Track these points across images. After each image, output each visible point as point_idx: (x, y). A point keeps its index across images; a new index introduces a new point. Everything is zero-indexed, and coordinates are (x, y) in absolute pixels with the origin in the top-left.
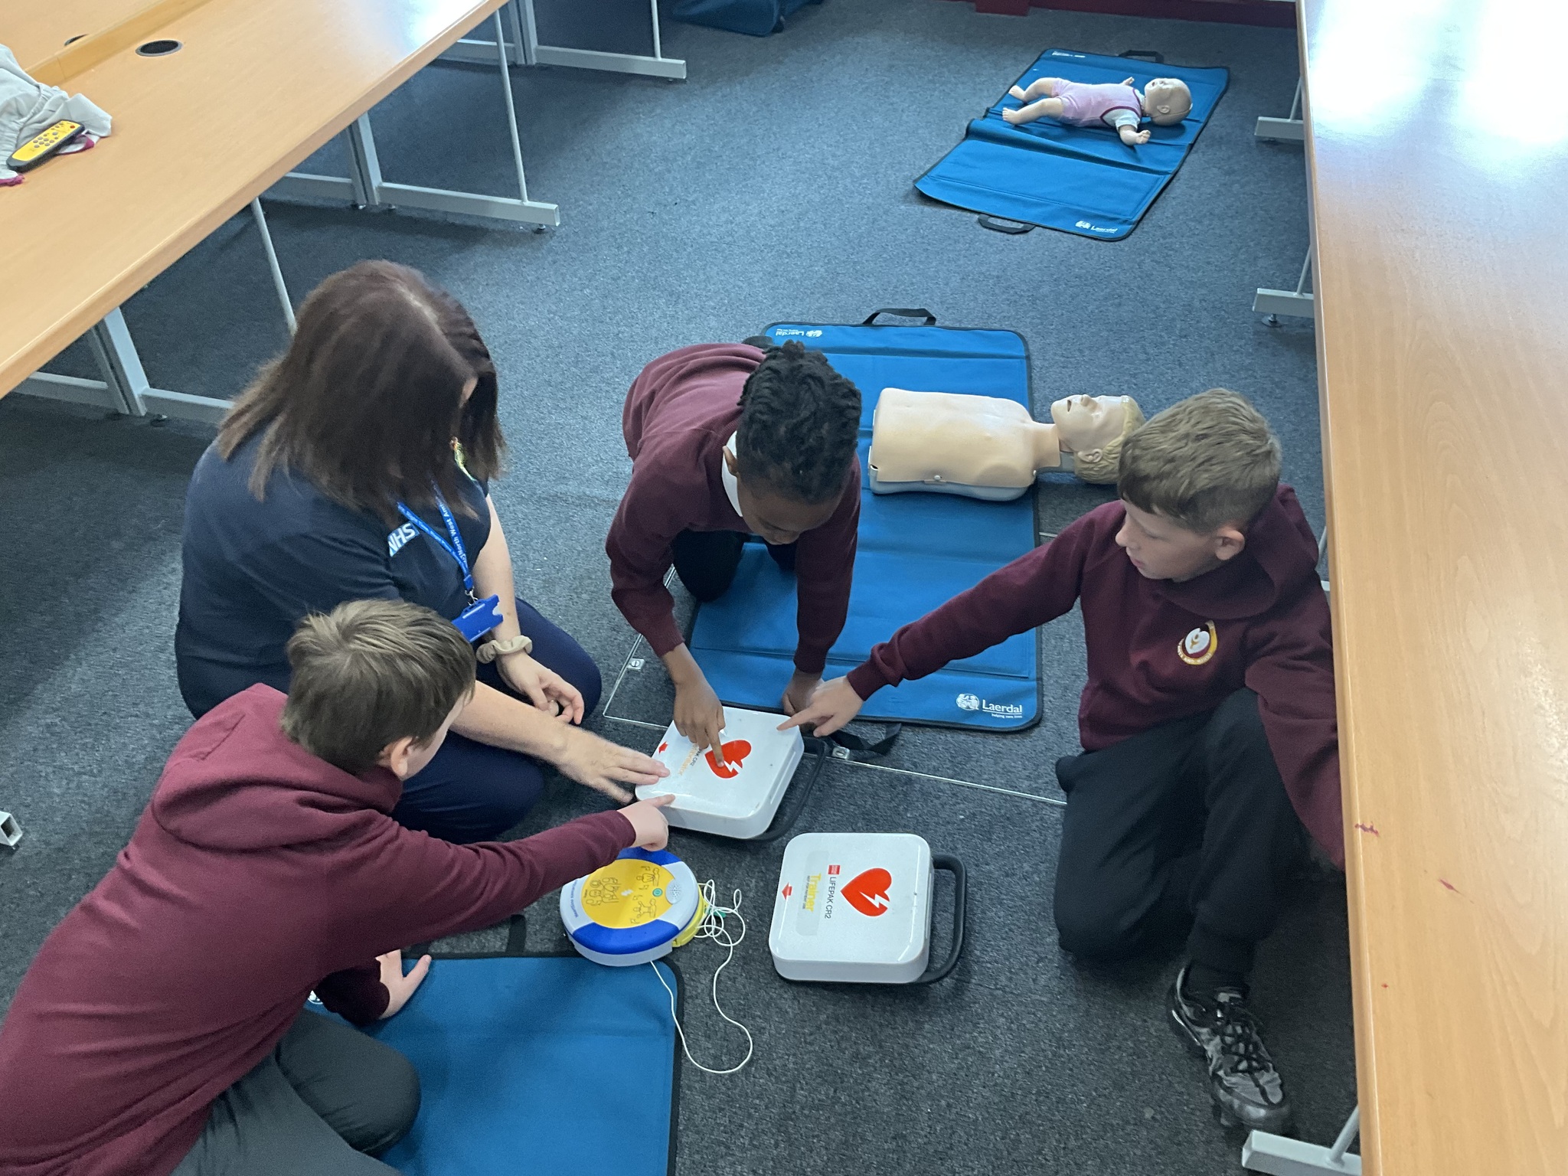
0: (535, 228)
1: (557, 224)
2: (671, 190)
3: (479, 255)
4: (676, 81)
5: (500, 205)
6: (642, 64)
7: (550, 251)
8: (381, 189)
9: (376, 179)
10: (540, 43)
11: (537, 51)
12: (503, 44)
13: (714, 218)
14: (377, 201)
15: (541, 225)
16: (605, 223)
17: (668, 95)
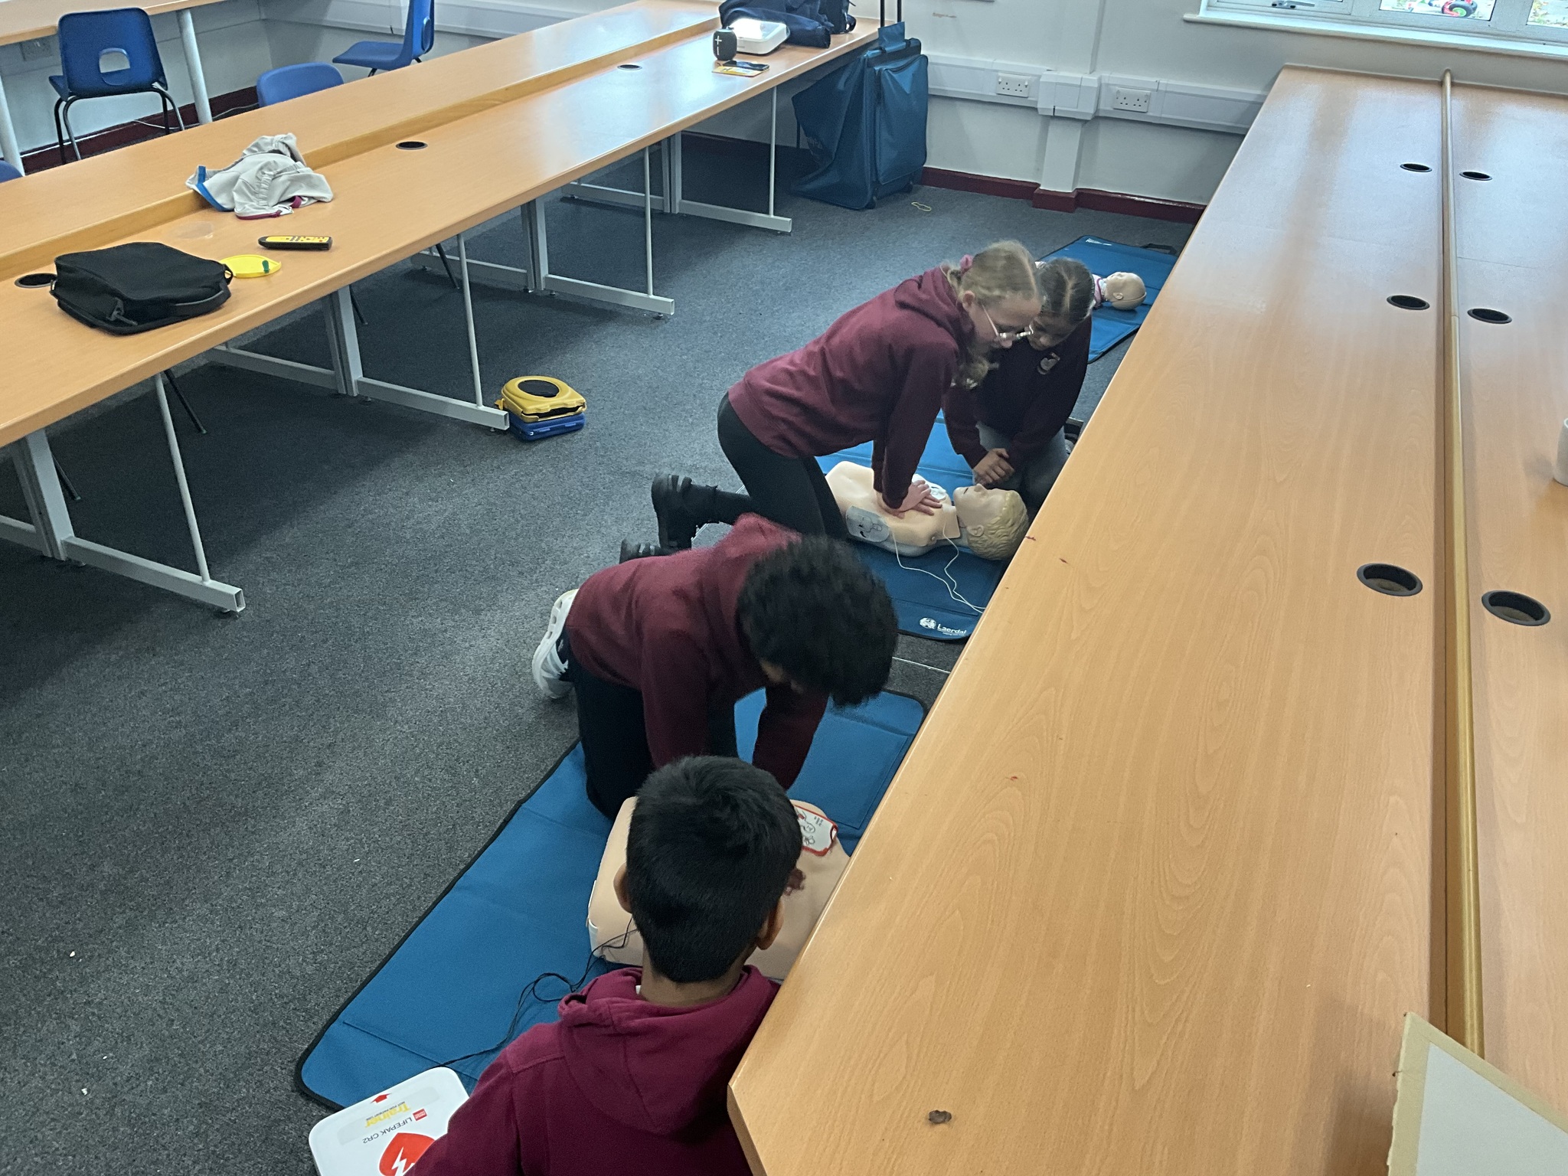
0: (656, 315)
1: (672, 314)
2: (762, 302)
3: (612, 328)
4: (783, 233)
5: (632, 298)
6: (757, 219)
7: (662, 332)
8: (546, 278)
9: (544, 271)
10: (683, 198)
11: (680, 203)
13: (790, 322)
14: (543, 287)
15: (660, 314)
16: (708, 318)
17: (775, 243)
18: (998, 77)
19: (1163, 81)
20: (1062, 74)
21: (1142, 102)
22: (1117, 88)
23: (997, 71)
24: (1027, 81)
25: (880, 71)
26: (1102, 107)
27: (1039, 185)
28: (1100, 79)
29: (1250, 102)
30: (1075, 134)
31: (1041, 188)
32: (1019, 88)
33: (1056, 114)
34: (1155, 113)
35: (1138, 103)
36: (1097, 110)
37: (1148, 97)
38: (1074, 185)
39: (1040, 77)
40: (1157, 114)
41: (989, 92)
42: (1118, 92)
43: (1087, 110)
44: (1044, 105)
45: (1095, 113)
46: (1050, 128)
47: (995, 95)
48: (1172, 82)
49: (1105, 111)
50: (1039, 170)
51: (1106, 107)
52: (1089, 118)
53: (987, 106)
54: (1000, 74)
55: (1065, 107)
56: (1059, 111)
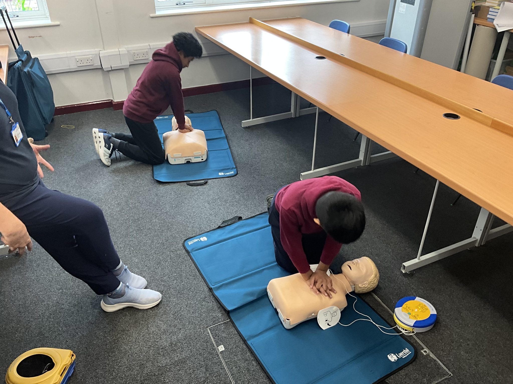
18: (76, 59)
19: (151, 44)
20: (108, 51)
21: (145, 55)
23: (74, 56)
27: (113, 100)
28: (127, 49)
30: (122, 75)
31: (115, 101)
32: (88, 62)
33: (112, 69)
36: (130, 62)
39: (99, 54)
41: (73, 66)
43: (126, 63)
44: (106, 65)
45: (129, 64)
46: (109, 75)
47: (77, 67)
52: (128, 67)
55: (116, 64)
56: (113, 67)
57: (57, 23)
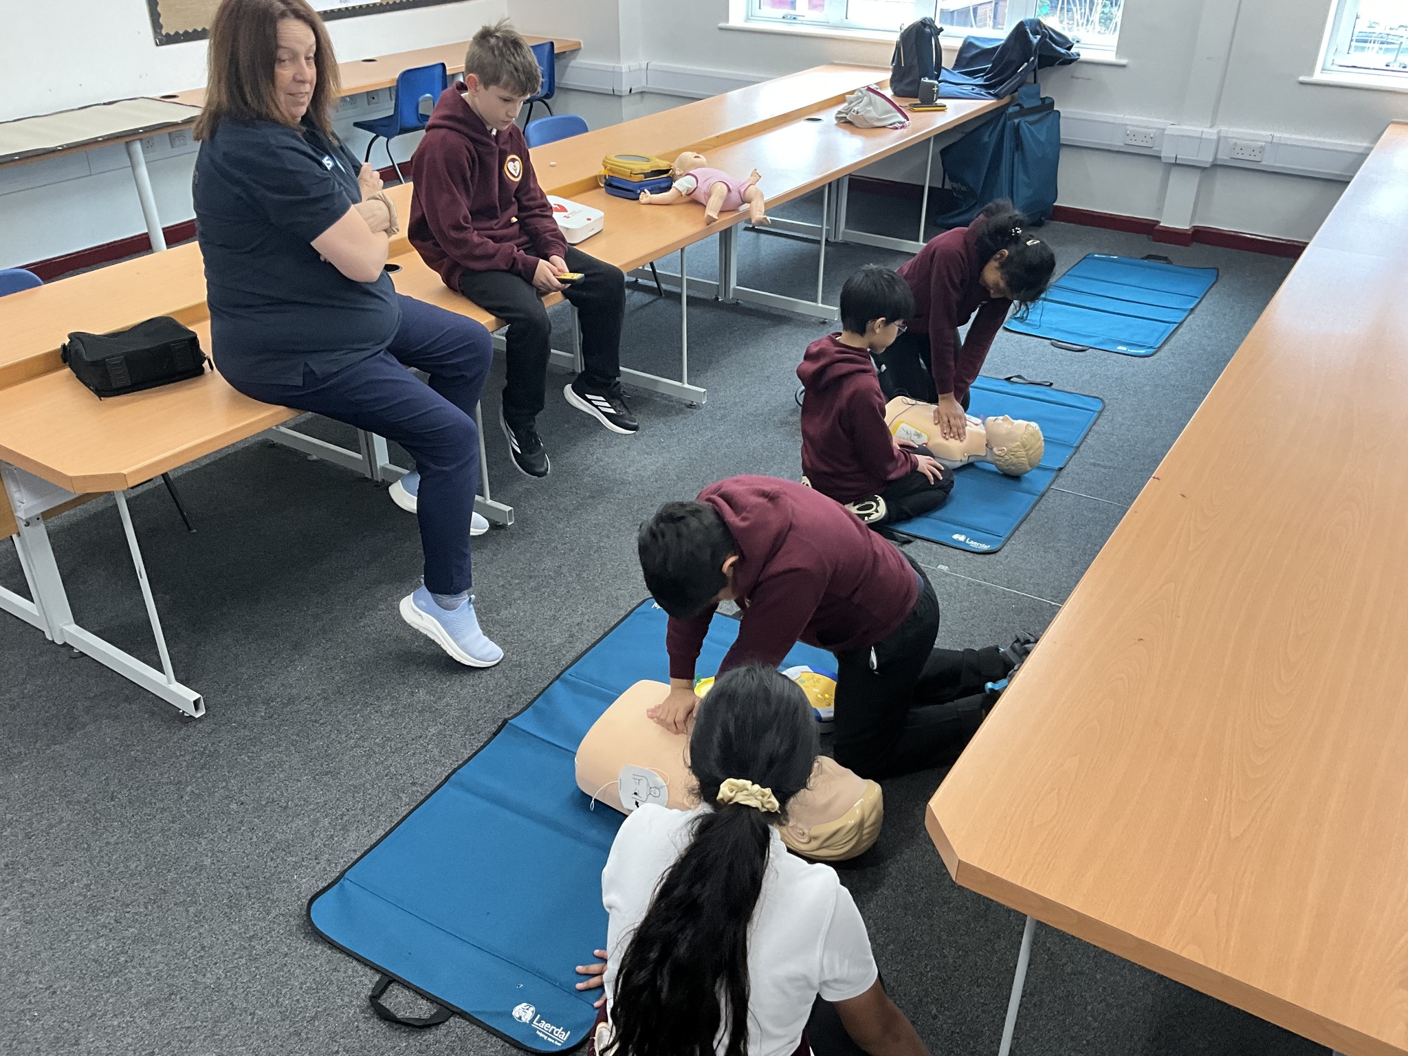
0: (822, 320)
3: (786, 329)
5: (804, 306)
6: (909, 246)
8: (735, 289)
9: (733, 284)
10: (846, 228)
11: (844, 233)
12: (825, 227)
14: (731, 296)
15: (827, 319)
18: (1127, 130)
19: (1277, 135)
20: (1184, 127)
21: (1256, 152)
22: (1235, 140)
23: (1127, 125)
24: (1152, 132)
25: (1019, 124)
26: (1219, 156)
27: (1159, 222)
28: (1219, 132)
29: (1358, 154)
30: (1193, 180)
31: (1161, 224)
32: (1145, 140)
33: (1178, 162)
34: (1268, 162)
35: (1253, 154)
36: (1215, 159)
37: (1262, 149)
38: (1191, 223)
39: (1164, 130)
40: (1271, 163)
41: (1118, 143)
42: (1236, 144)
43: (1206, 158)
44: (1167, 153)
45: (1213, 161)
46: (1171, 176)
48: (1285, 135)
49: (1223, 160)
50: (1160, 210)
51: (1223, 157)
52: (1208, 166)
53: (1115, 155)
54: (1128, 127)
55: (1186, 156)
56: (1180, 159)
57: (1124, 61)
